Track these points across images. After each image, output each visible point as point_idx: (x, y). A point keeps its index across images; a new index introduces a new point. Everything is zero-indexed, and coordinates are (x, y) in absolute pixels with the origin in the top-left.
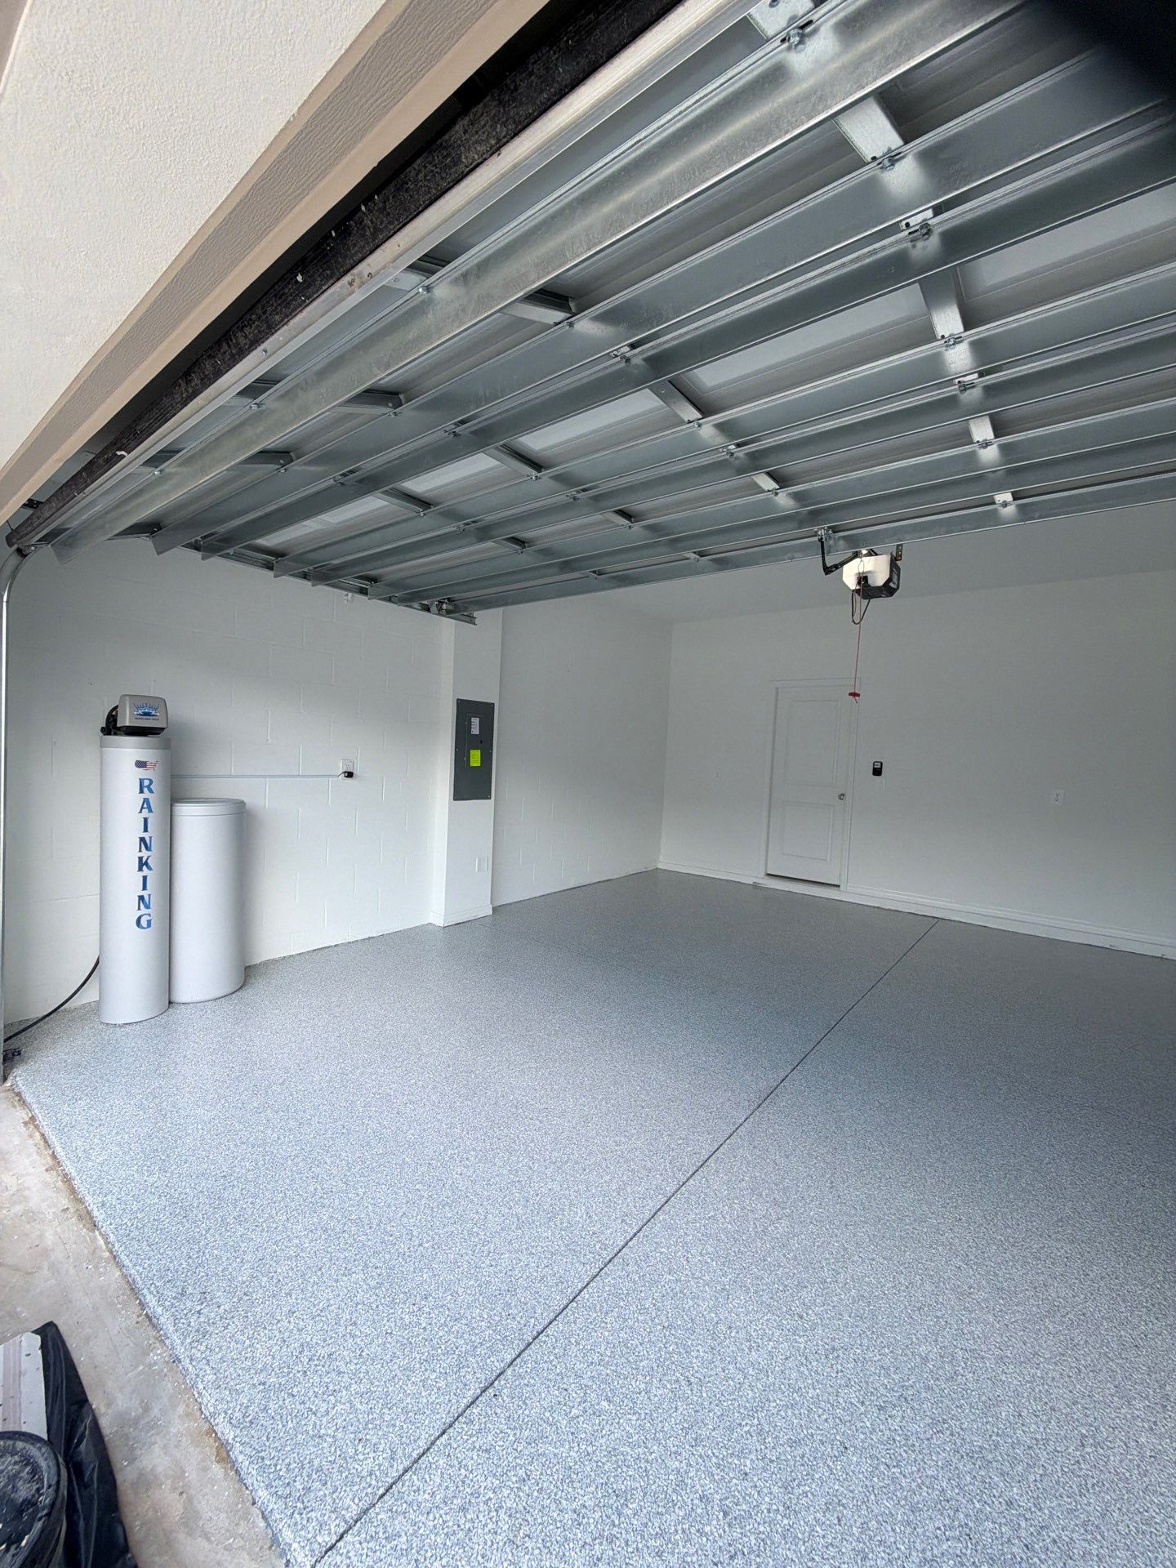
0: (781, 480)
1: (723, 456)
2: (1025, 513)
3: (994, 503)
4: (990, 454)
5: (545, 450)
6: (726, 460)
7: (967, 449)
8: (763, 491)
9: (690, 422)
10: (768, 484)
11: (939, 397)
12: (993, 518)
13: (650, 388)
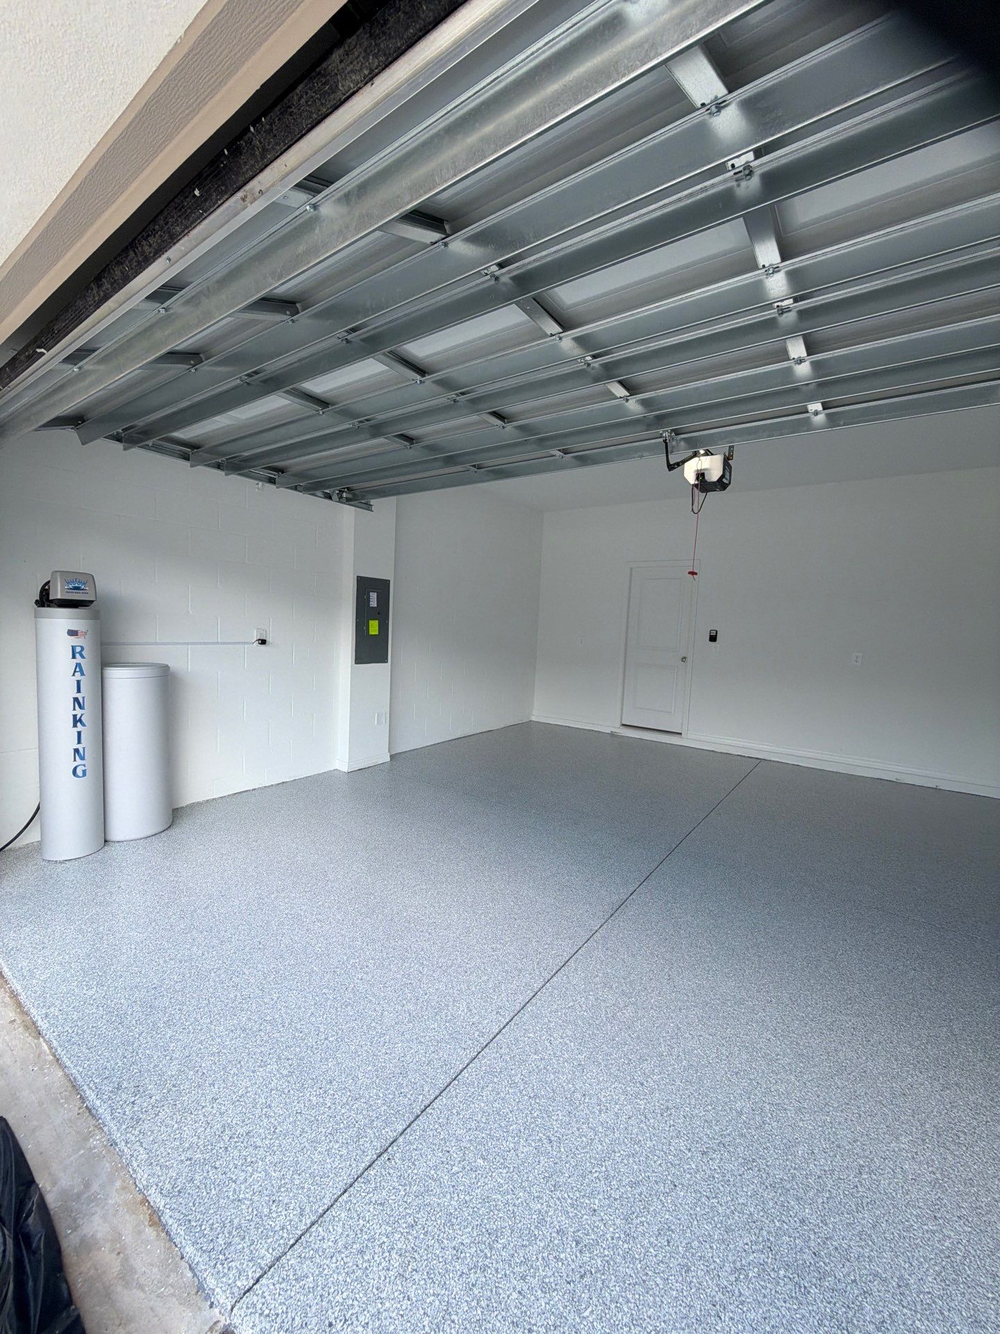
0: (632, 389)
1: (581, 366)
2: (832, 420)
3: (807, 412)
4: (804, 370)
5: (428, 357)
6: (583, 370)
7: (785, 364)
8: (616, 398)
9: (552, 335)
10: (620, 391)
11: (760, 319)
12: (806, 424)
13: (517, 303)
